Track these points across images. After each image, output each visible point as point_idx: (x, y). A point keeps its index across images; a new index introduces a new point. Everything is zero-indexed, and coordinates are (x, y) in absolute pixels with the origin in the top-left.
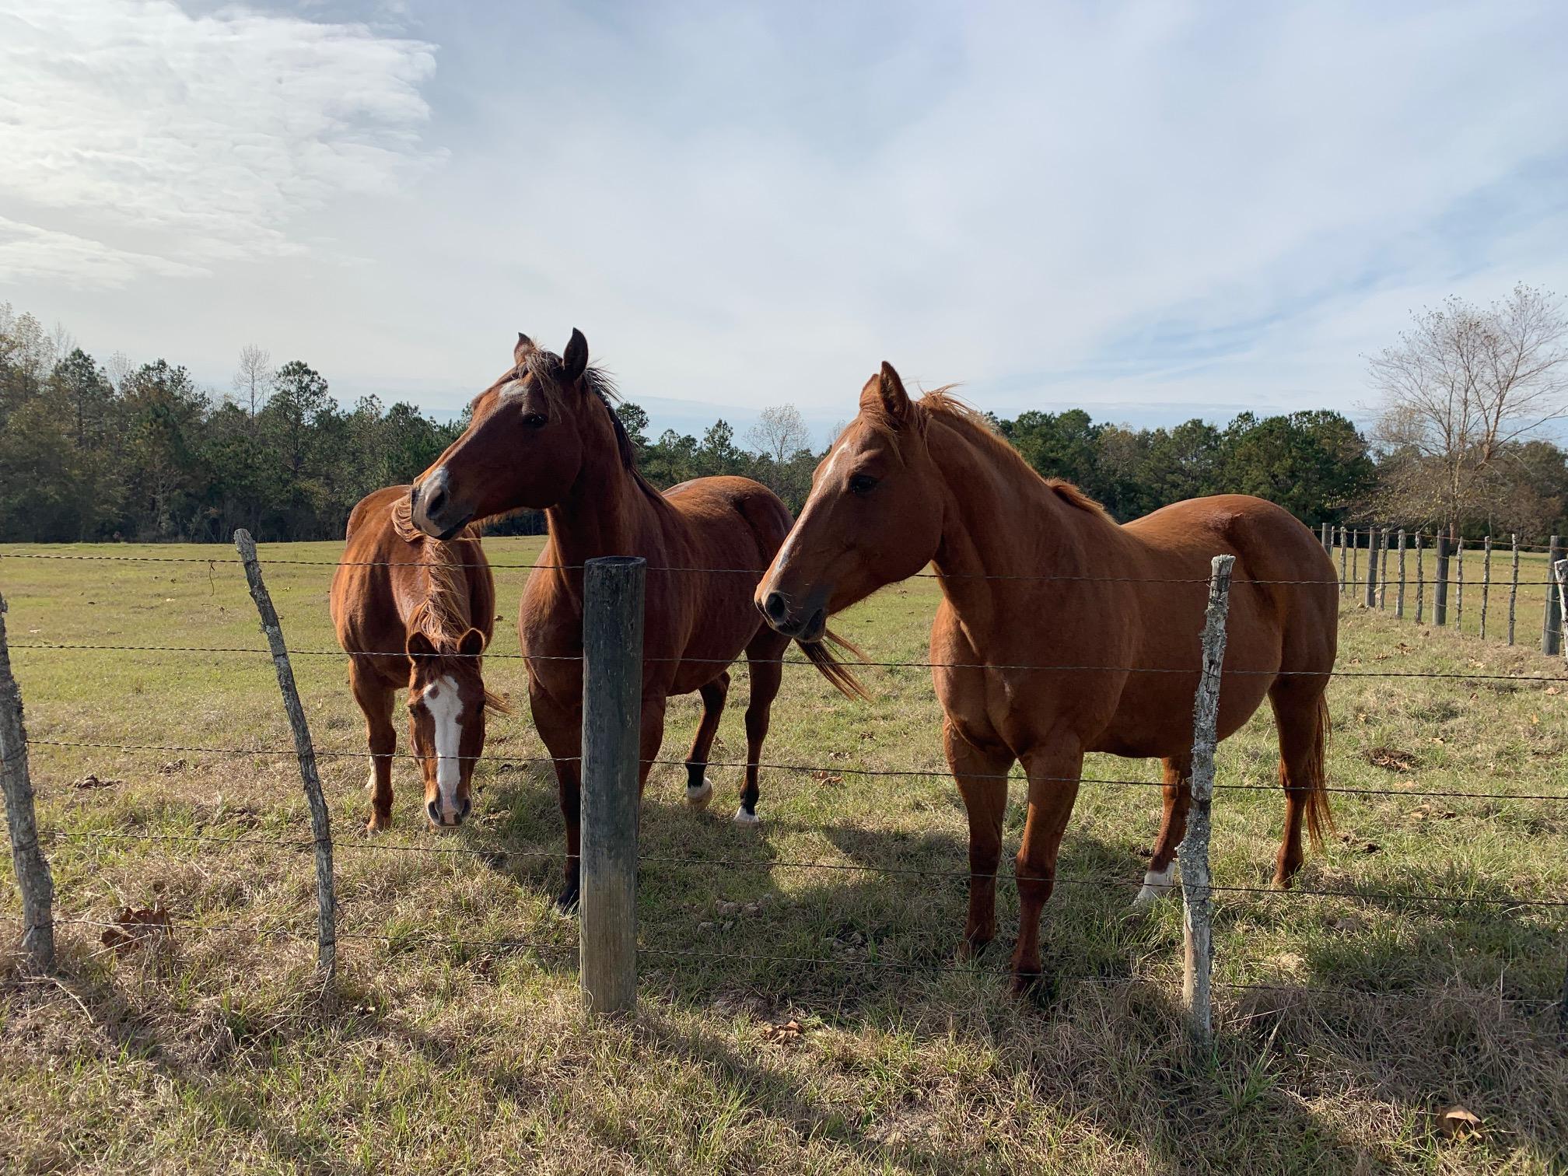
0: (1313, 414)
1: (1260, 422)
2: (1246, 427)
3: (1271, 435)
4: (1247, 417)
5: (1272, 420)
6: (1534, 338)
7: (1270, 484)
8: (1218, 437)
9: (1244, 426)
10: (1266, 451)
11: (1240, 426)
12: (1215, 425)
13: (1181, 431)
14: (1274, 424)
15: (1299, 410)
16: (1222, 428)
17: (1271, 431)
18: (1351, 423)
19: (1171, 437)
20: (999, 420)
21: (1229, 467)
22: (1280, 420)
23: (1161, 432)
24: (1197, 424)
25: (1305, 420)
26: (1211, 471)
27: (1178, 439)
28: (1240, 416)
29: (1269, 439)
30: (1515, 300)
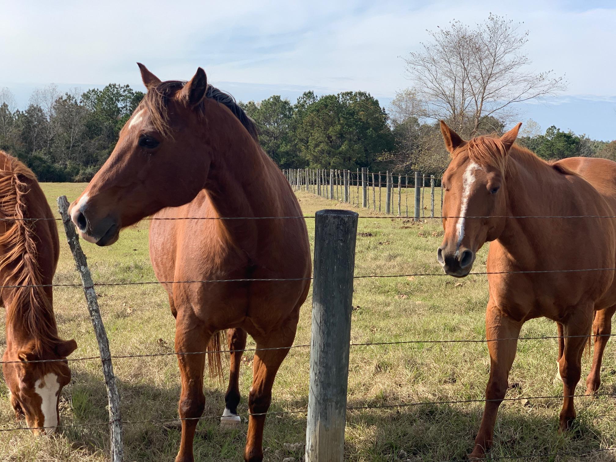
0: (353, 94)
1: (319, 99)
2: (310, 102)
3: (326, 108)
4: (309, 95)
5: (327, 98)
6: (502, 49)
7: (327, 143)
8: (291, 109)
9: (307, 102)
10: (323, 119)
11: (305, 101)
12: (288, 100)
13: (266, 104)
14: (328, 100)
15: (344, 91)
16: (293, 103)
17: (326, 106)
18: (377, 101)
19: (259, 108)
20: (134, 92)
21: (299, 131)
22: (331, 98)
23: (252, 104)
24: (277, 99)
25: (348, 98)
26: (287, 133)
27: (264, 109)
28: (305, 94)
29: (325, 111)
30: (491, 24)
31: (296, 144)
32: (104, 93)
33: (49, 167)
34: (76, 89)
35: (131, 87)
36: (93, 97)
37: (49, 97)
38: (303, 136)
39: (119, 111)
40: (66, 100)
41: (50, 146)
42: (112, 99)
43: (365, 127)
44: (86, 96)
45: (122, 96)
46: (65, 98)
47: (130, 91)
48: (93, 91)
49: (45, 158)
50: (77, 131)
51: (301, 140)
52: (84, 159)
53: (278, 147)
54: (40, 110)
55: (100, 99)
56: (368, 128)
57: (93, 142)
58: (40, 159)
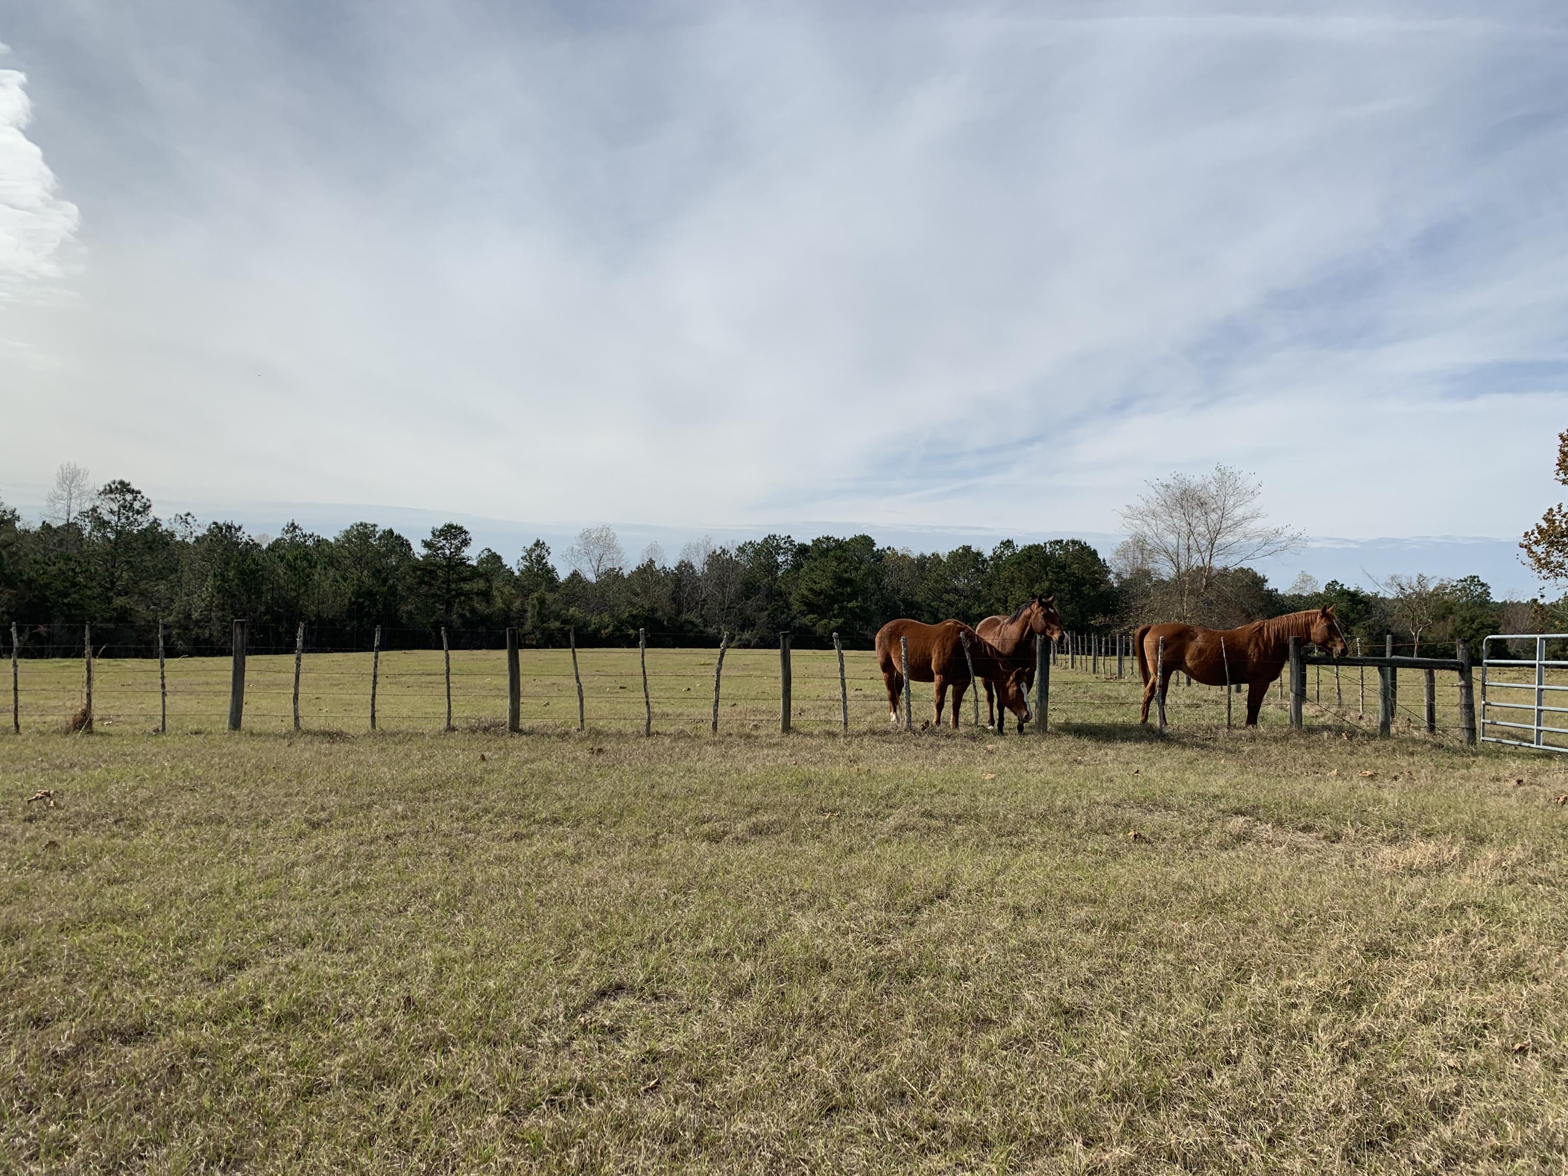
0: (1064, 542)
2: (1008, 553)
3: (1030, 560)
4: (1008, 544)
5: (1030, 547)
6: (1231, 502)
8: (985, 561)
9: (1006, 552)
10: (1027, 574)
11: (1003, 552)
12: (981, 551)
13: (953, 556)
14: (1032, 551)
15: (1052, 539)
16: (988, 553)
17: (1030, 558)
18: (1095, 551)
19: (945, 560)
20: (796, 543)
21: (993, 589)
22: (1037, 547)
23: (936, 556)
24: (967, 549)
25: (1058, 547)
26: (980, 591)
27: (951, 563)
28: (1002, 543)
29: (1028, 564)
30: (1218, 475)
31: (992, 605)
32: (762, 546)
33: (701, 632)
34: (733, 542)
35: (792, 538)
36: (749, 550)
37: (702, 552)
38: (1000, 595)
39: (778, 567)
40: (720, 555)
41: (702, 609)
42: (771, 552)
43: (1079, 583)
44: (741, 550)
45: (781, 548)
46: (718, 552)
47: (791, 543)
48: (750, 543)
49: (698, 621)
50: (731, 590)
51: (998, 600)
52: (740, 623)
53: (970, 608)
54: (692, 567)
55: (757, 552)
56: (1084, 585)
57: (750, 602)
58: (692, 623)
